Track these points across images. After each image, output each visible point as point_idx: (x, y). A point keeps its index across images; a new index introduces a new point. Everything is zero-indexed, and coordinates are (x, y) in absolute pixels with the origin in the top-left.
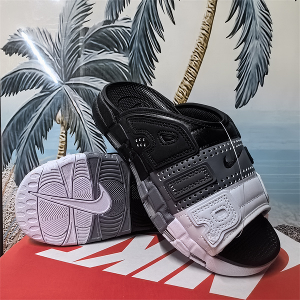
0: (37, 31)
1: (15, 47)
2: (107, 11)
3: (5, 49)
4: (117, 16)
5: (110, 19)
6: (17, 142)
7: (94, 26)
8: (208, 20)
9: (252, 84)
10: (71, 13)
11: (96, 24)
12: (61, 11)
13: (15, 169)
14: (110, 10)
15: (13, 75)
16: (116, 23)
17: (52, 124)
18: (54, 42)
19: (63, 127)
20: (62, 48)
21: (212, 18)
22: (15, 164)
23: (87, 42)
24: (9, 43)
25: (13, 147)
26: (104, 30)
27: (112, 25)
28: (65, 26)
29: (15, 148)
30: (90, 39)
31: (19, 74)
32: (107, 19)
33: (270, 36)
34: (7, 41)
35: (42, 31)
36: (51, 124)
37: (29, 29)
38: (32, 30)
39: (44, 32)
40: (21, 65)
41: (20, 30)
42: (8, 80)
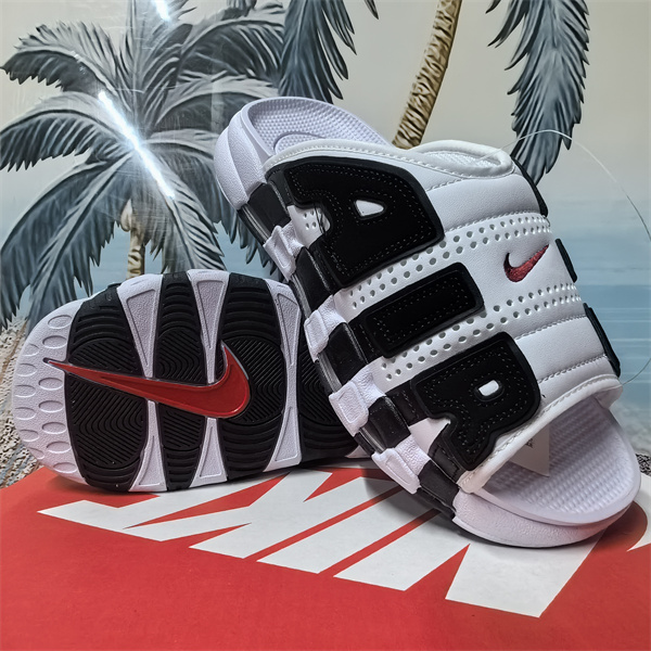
0: (80, 30)
1: (32, 64)
3: (8, 68)
5: (237, 6)
6: (33, 270)
7: (203, 21)
8: (450, 8)
9: (547, 144)
11: (208, 17)
15: (26, 125)
16: (252, 16)
17: (112, 232)
18: (118, 54)
19: (136, 238)
20: (135, 68)
21: (457, 3)
22: (27, 318)
23: (190, 55)
24: (18, 56)
25: (24, 282)
26: (225, 30)
27: (242, 18)
28: (141, 21)
29: (28, 284)
30: (194, 49)
31: (38, 122)
32: (232, 6)
33: (584, 40)
34: (16, 52)
35: (90, 30)
36: (109, 231)
37: (62, 25)
38: (69, 29)
39: (95, 32)
40: (45, 102)
41: (43, 27)
42: (14, 135)
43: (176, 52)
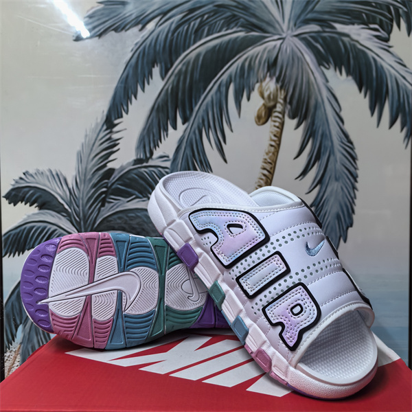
0: (48, 174)
1: (21, 194)
2: (138, 148)
3: (7, 197)
4: (152, 154)
5: (142, 157)
6: (24, 316)
7: (122, 167)
8: (271, 156)
10: (92, 150)
11: (125, 164)
12: (79, 148)
13: (21, 351)
14: (142, 146)
15: (18, 230)
16: (151, 163)
18: (71, 186)
20: (81, 196)
21: (276, 154)
22: (21, 344)
23: (113, 187)
24: (13, 190)
25: (18, 322)
26: (135, 171)
27: (145, 164)
28: (84, 166)
29: (21, 323)
30: (117, 183)
31: (25, 229)
32: (139, 157)
33: (355, 175)
34: (11, 187)
35: (54, 173)
37: (38, 170)
38: (42, 173)
39: (57, 175)
40: (29, 216)
41: (27, 172)
42: (11, 236)
43: (105, 185)
